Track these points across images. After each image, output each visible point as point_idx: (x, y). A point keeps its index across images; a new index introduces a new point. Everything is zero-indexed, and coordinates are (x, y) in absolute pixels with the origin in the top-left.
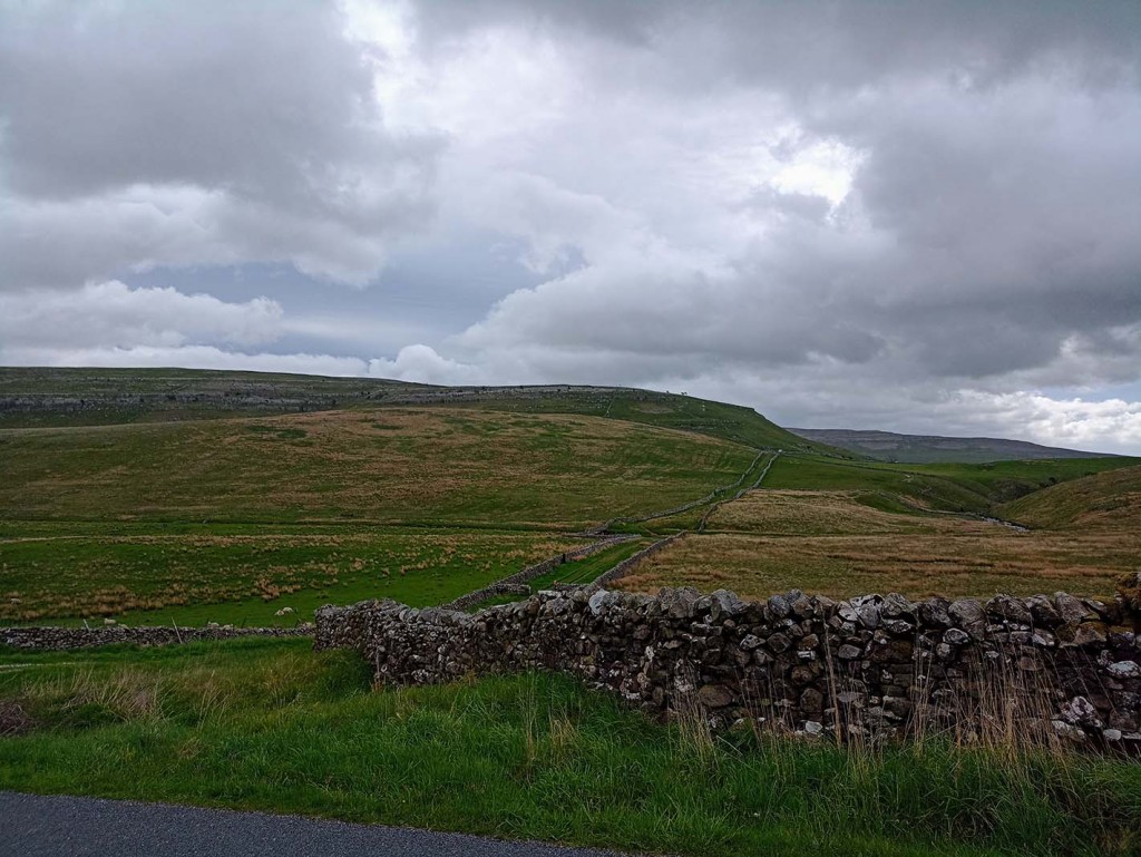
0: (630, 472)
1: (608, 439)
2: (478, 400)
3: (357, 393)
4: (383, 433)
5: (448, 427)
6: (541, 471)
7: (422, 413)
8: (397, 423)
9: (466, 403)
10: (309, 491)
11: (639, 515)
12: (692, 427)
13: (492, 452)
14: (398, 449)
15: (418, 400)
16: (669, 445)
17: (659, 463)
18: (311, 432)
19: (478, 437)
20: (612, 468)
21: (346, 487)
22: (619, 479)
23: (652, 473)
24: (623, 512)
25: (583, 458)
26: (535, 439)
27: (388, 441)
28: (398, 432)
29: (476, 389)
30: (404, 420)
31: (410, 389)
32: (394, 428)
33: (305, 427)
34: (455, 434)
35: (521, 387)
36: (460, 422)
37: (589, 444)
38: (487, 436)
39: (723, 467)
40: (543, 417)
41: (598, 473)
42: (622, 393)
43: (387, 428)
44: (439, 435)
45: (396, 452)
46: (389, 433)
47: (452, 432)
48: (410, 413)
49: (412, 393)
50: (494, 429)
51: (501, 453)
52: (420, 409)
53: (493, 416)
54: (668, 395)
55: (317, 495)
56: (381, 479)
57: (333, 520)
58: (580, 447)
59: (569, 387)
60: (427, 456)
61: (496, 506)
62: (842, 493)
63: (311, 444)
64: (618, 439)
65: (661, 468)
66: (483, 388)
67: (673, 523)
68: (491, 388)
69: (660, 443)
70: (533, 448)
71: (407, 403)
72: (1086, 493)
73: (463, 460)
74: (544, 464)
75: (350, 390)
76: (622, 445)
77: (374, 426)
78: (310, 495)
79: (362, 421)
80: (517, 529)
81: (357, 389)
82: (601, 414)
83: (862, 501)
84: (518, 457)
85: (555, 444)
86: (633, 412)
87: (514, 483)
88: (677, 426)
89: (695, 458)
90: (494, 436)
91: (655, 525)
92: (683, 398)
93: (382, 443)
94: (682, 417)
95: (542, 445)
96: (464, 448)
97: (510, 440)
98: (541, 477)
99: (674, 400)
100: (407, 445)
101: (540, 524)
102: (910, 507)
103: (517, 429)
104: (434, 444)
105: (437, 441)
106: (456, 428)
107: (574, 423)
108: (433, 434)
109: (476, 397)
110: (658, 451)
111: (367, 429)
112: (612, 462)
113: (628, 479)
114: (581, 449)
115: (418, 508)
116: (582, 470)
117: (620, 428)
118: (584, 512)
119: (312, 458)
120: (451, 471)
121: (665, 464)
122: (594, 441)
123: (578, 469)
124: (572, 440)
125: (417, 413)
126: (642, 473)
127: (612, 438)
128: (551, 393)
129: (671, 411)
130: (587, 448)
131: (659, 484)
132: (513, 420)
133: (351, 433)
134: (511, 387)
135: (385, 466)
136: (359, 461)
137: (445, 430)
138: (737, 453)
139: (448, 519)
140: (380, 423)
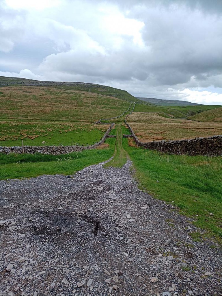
0: (99, 107)
1: (92, 98)
2: (52, 85)
3: (14, 82)
4: (26, 93)
5: (46, 93)
6: (75, 106)
7: (37, 88)
8: (30, 91)
9: (48, 86)
10: (9, 110)
11: (107, 118)
12: (112, 95)
13: (60, 100)
14: (32, 98)
15: (34, 85)
16: (108, 100)
17: (106, 105)
18: (5, 93)
19: (55, 96)
20: (94, 106)
21: (20, 109)
22: (97, 109)
23: (105, 107)
24: (102, 117)
25: (86, 103)
26: (71, 97)
27: (28, 96)
28: (31, 93)
29: (51, 82)
30: (32, 90)
31: (30, 81)
32: (30, 92)
33: (2, 91)
34: (48, 95)
35: (64, 82)
36: (48, 91)
37: (87, 99)
38: (58, 96)
39: (123, 106)
40: (72, 91)
41: (91, 107)
42: (92, 85)
43: (27, 92)
44: (43, 95)
45: (32, 99)
46: (29, 94)
47: (47, 94)
48: (33, 88)
49: (31, 82)
50: (59, 94)
51: (63, 101)
52: (36, 87)
53: (58, 90)
54: (105, 86)
55: (11, 111)
56: (30, 107)
57: (19, 118)
58: (84, 100)
59: (78, 83)
60: (41, 101)
61: (67, 115)
62: (155, 113)
63: (5, 96)
64: (94, 98)
65: (107, 106)
66: (53, 82)
67: (118, 120)
68: (55, 82)
69: (106, 99)
70: (71, 100)
71: (30, 85)
72: (214, 113)
73: (52, 102)
74: (75, 104)
75: (12, 81)
76: (96, 100)
77: (23, 91)
78: (9, 111)
79: (19, 90)
80: (74, 121)
81: (14, 81)
82: (88, 91)
83: (160, 115)
84: (67, 102)
85: (77, 99)
86: (96, 91)
87: (69, 109)
88: (108, 95)
89: (115, 104)
90: (59, 96)
91: (113, 121)
92: (109, 87)
93: (27, 96)
94: (109, 93)
95: (74, 99)
96: (52, 99)
97: (64, 97)
98: (76, 108)
99: (107, 88)
100: (35, 97)
101: (81, 120)
102: (171, 117)
103: (66, 94)
104: (42, 97)
105: (43, 96)
106: (48, 93)
107: (81, 93)
108: (41, 94)
109: (51, 84)
110: (106, 101)
111: (21, 92)
112: (94, 104)
113: (99, 109)
114: (85, 100)
115: (43, 115)
116: (87, 106)
117: (94, 95)
118: (92, 117)
119: (7, 100)
120: (50, 105)
121: (108, 105)
122: (88, 98)
123: (85, 106)
124: (82, 98)
125: (35, 88)
126: (103, 107)
127: (93, 98)
128: (73, 84)
129: (106, 91)
130: (86, 100)
131: (108, 110)
132: (64, 91)
133: (17, 93)
134: (61, 82)
135: (30, 103)
136: (22, 101)
137: (45, 93)
138: (126, 103)
139: (53, 118)
140: (25, 91)
